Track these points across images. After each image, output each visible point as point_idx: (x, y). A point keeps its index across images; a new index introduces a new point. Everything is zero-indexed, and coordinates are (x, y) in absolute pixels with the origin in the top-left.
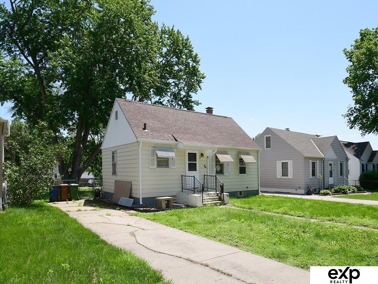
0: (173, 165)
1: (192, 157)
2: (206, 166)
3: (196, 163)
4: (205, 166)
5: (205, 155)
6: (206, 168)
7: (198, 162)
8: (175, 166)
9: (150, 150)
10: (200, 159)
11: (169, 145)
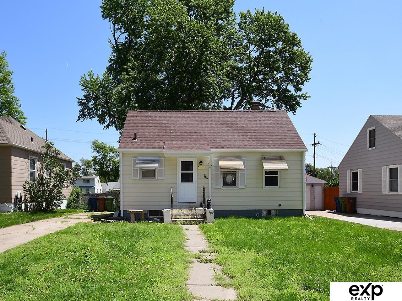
0: (160, 176)
1: (187, 166)
2: (207, 176)
3: (193, 173)
4: (205, 176)
5: (205, 163)
6: (207, 178)
7: (194, 172)
8: (163, 176)
9: (133, 160)
10: (197, 168)
11: (156, 153)
